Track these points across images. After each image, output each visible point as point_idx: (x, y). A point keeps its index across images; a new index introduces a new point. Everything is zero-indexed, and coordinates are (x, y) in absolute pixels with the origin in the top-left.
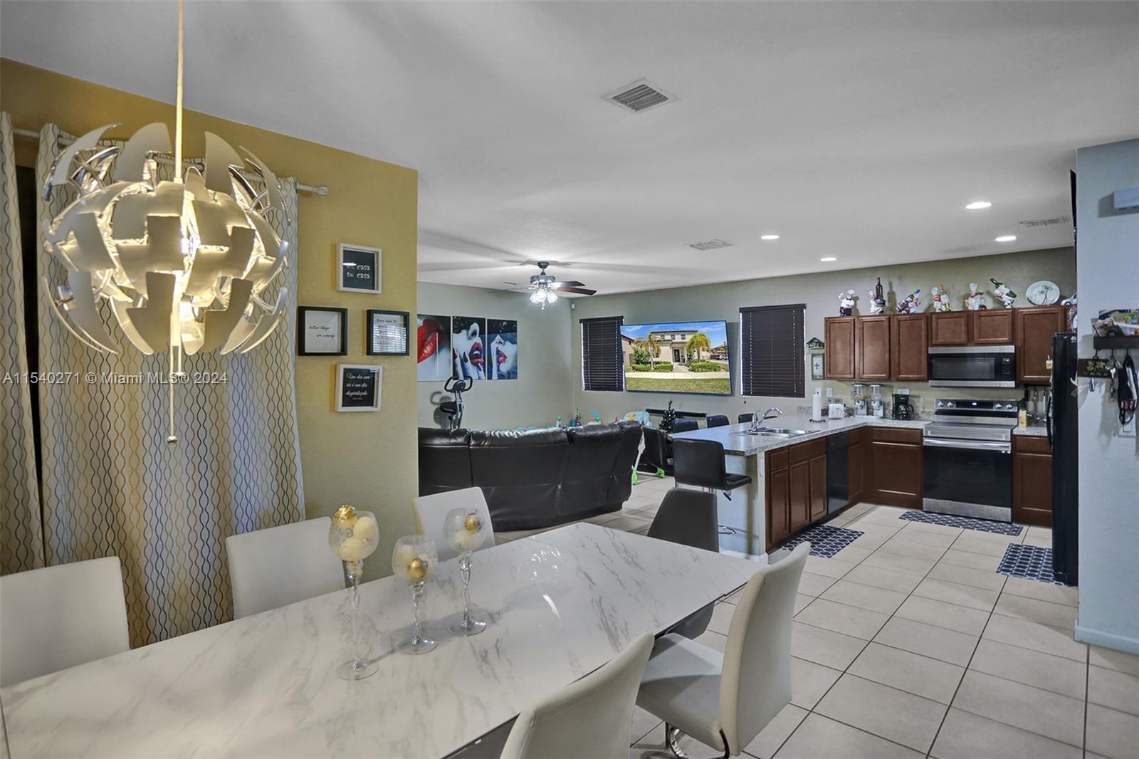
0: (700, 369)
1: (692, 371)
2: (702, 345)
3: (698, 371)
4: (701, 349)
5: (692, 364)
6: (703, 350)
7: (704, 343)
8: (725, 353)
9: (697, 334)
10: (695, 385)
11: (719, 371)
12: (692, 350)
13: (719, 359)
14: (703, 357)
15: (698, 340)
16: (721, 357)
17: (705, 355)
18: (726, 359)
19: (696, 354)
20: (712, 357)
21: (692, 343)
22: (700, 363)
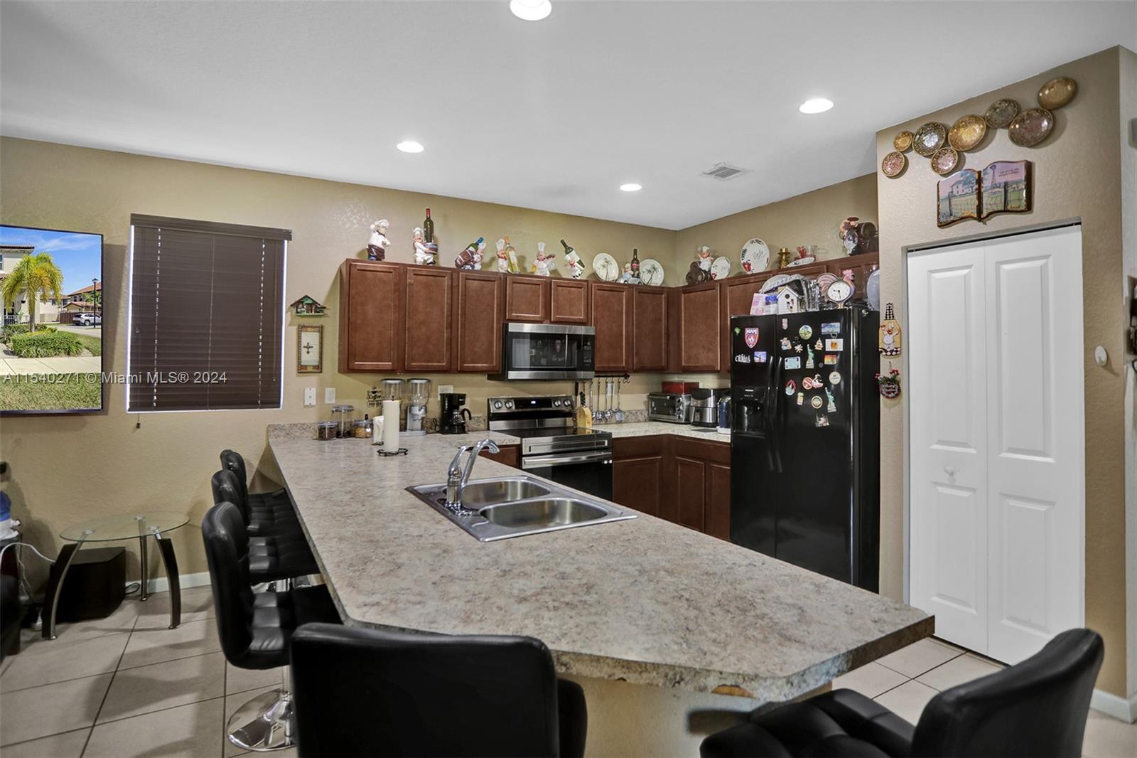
0: (33, 349)
1: (13, 353)
2: (42, 285)
3: (28, 356)
4: (38, 295)
5: (16, 336)
6: (44, 299)
7: (48, 281)
8: (94, 308)
9: (33, 256)
10: (17, 392)
11: (78, 354)
12: (16, 299)
13: (78, 324)
14: (42, 316)
15: (34, 271)
16: (84, 317)
17: (47, 311)
18: (94, 324)
19: (25, 309)
20: (65, 318)
21: (19, 279)
22: (35, 334)
